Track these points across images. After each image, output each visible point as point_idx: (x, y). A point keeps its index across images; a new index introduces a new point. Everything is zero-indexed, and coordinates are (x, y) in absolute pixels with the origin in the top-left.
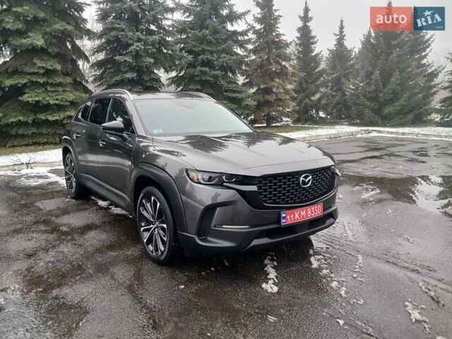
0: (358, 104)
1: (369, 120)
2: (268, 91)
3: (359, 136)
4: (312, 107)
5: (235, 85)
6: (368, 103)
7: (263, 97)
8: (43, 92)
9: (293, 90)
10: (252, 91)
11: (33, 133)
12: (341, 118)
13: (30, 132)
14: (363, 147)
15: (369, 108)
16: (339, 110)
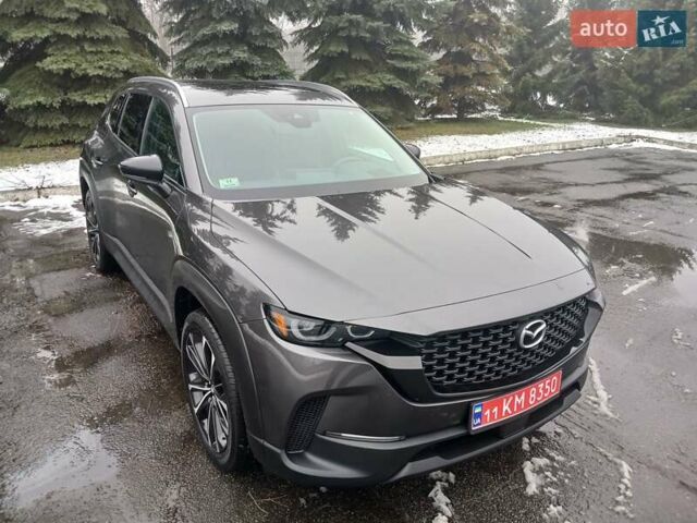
0: (615, 87)
1: (631, 115)
2: (463, 58)
3: (614, 146)
4: (535, 89)
5: (407, 47)
6: (633, 86)
7: (455, 67)
8: (77, 53)
9: (506, 57)
10: (437, 56)
11: (63, 125)
12: (583, 109)
13: (57, 123)
14: (621, 170)
15: (636, 94)
16: (581, 95)
